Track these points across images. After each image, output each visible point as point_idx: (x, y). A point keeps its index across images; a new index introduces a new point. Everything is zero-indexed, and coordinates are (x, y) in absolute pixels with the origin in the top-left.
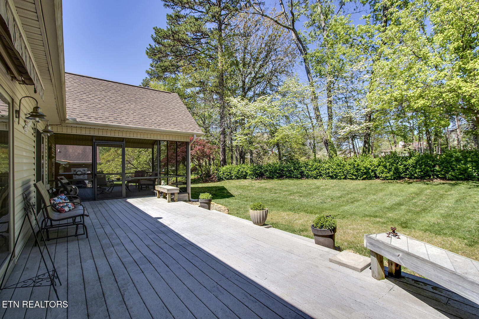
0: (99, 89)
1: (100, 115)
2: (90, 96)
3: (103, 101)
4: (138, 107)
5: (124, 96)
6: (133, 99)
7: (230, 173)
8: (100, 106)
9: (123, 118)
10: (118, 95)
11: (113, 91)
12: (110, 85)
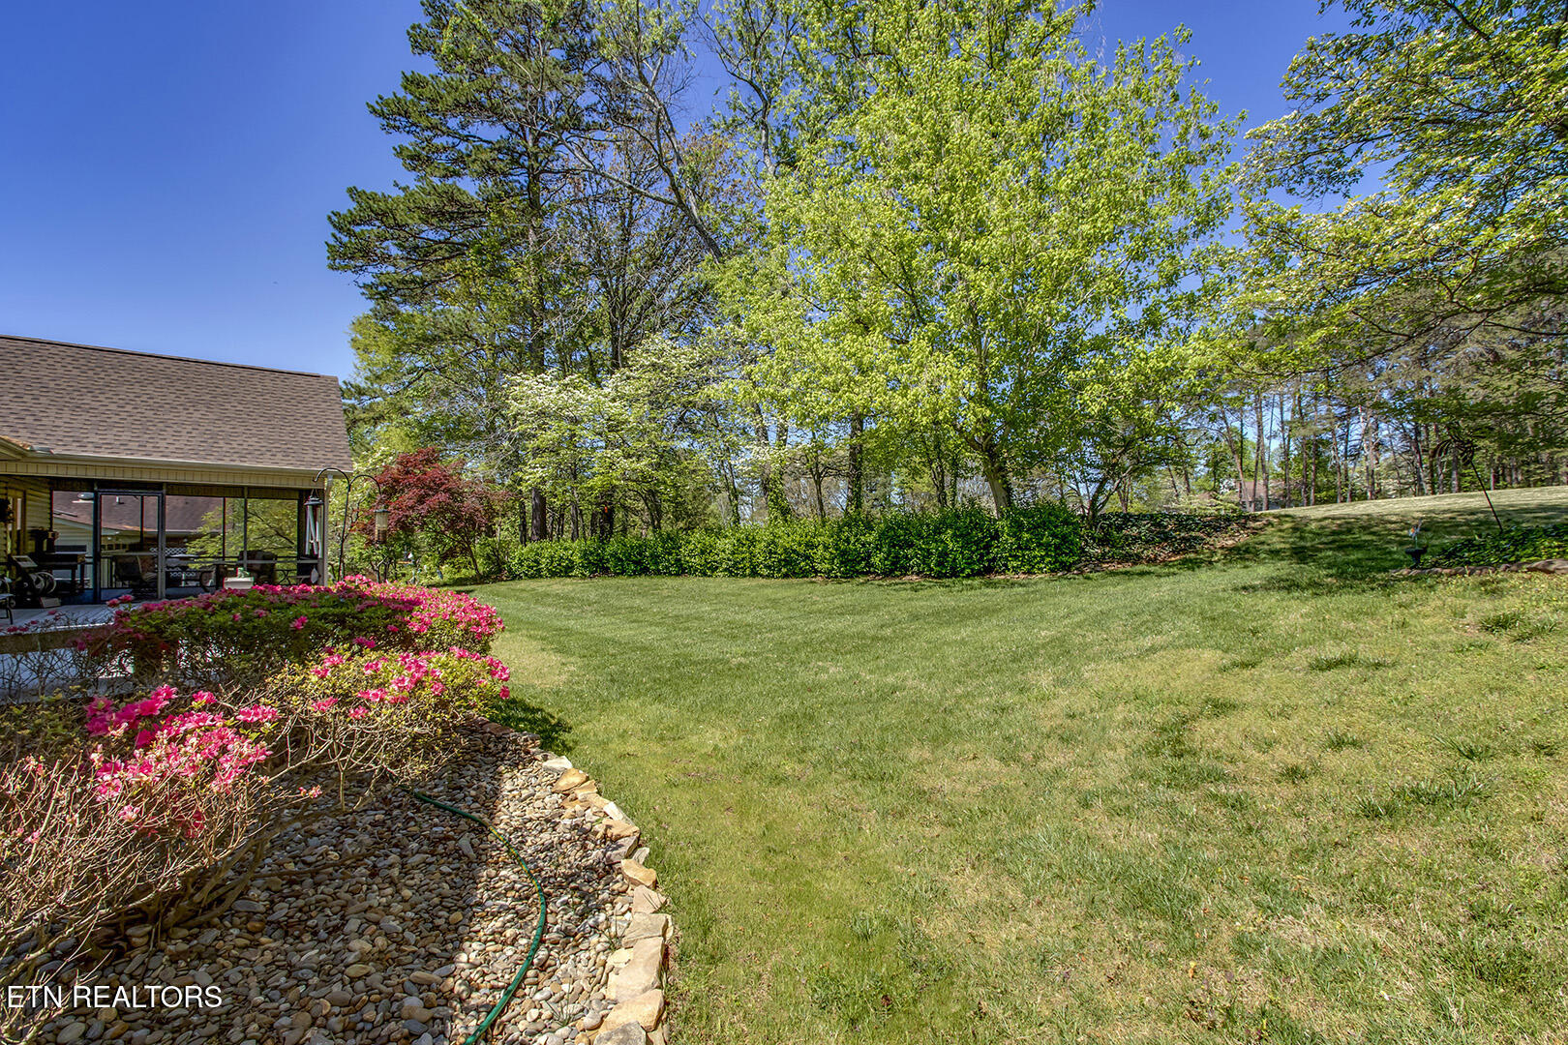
0: (129, 378)
1: (110, 438)
2: (101, 397)
3: (128, 408)
4: (211, 416)
5: (187, 391)
6: (208, 397)
7: (536, 561)
8: (116, 419)
9: (162, 444)
10: (172, 390)
11: (163, 382)
12: (161, 367)
